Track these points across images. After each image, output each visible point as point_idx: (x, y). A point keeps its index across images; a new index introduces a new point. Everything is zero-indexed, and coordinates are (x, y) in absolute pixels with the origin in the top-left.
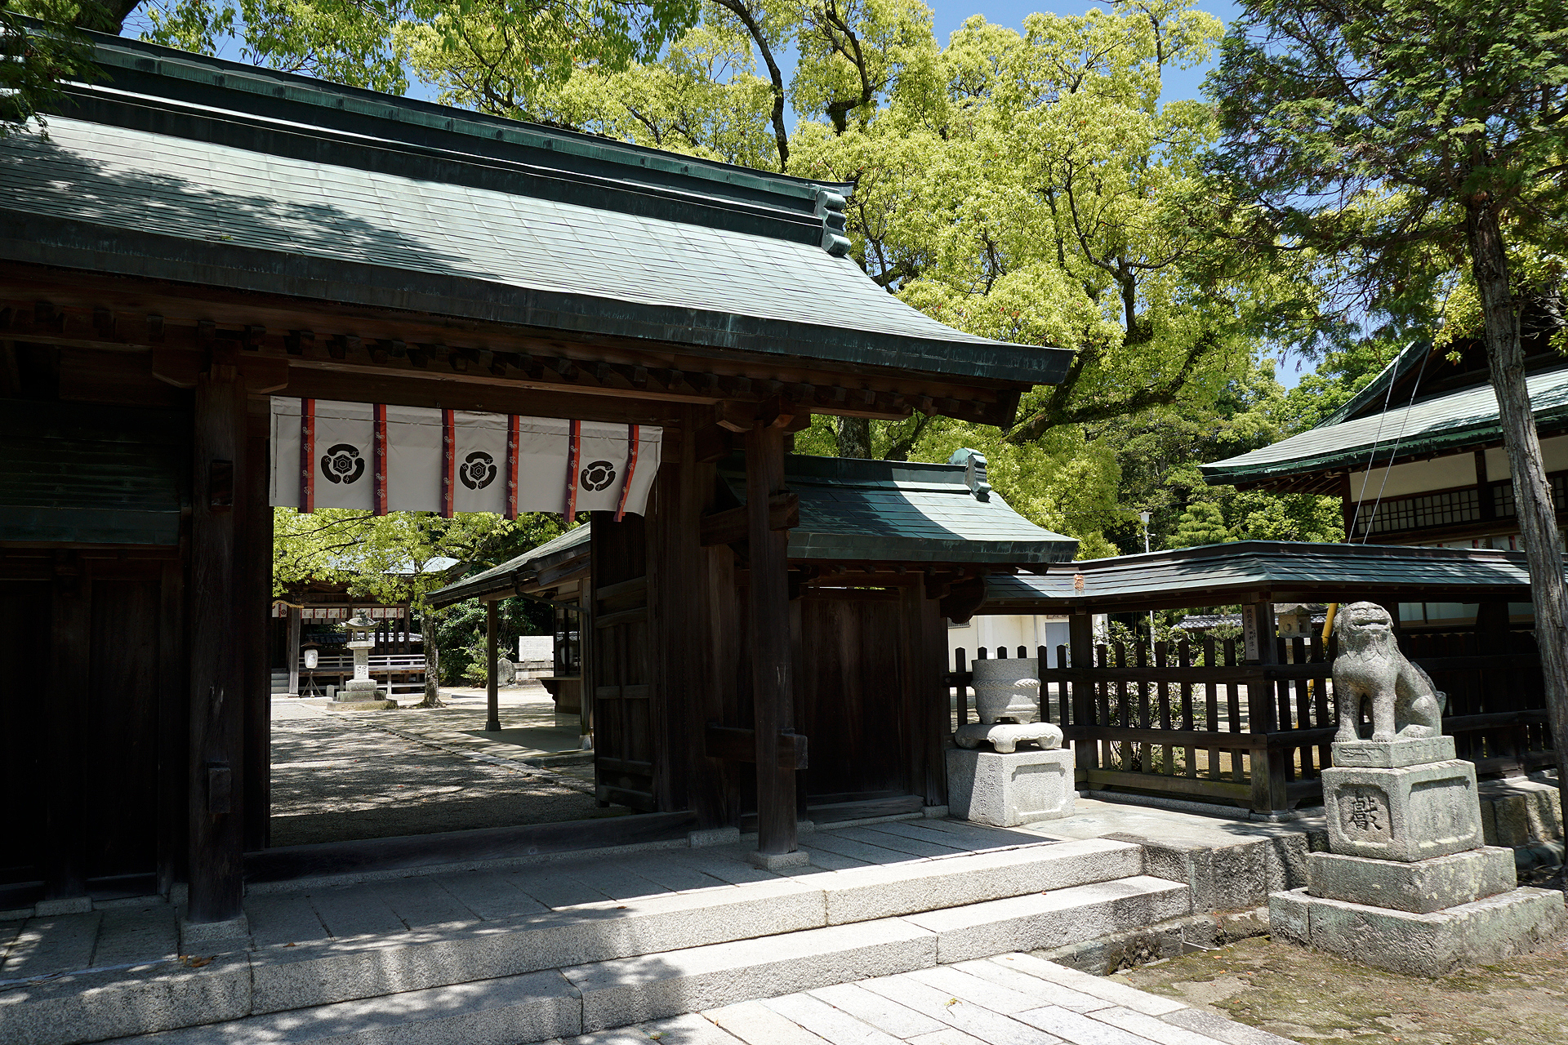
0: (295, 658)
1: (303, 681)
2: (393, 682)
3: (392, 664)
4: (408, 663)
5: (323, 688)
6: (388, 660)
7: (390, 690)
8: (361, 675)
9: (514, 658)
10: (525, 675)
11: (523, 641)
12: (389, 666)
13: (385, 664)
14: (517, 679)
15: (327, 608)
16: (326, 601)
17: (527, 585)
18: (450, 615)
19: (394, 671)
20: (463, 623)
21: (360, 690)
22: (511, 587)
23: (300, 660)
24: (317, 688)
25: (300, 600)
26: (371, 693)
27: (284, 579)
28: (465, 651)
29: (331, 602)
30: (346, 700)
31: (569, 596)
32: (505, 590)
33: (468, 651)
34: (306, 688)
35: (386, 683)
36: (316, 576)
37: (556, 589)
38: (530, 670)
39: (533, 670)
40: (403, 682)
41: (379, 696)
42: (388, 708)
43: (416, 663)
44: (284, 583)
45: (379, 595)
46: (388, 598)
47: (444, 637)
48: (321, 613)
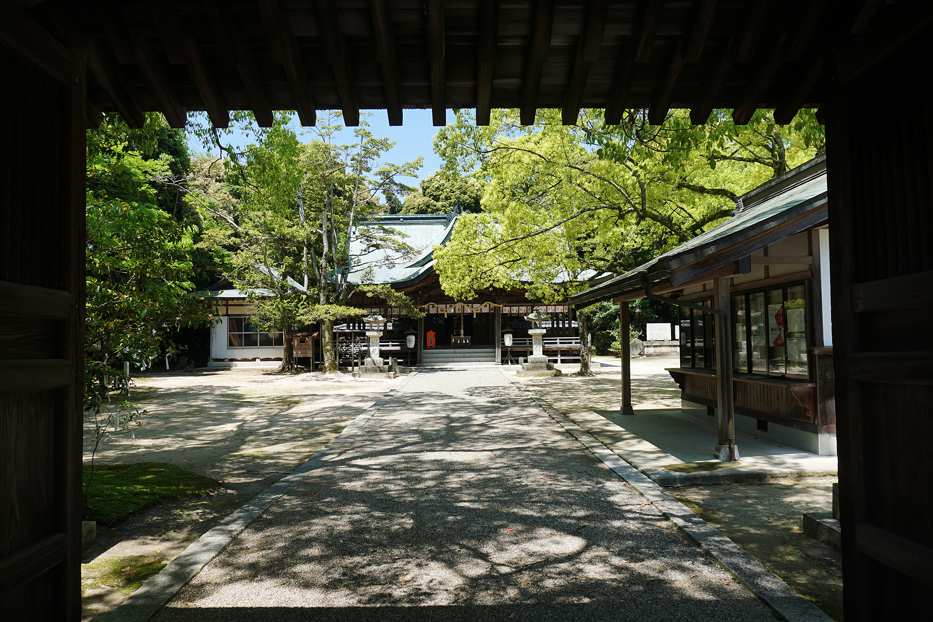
0: (499, 339)
1: (504, 354)
2: (562, 355)
3: (560, 343)
4: (571, 343)
5: (517, 358)
6: (558, 341)
7: (559, 361)
8: (538, 352)
9: (643, 338)
10: (651, 350)
11: (649, 326)
12: (559, 344)
13: (556, 343)
14: (645, 353)
15: (519, 306)
16: (518, 302)
17: (656, 287)
18: (600, 309)
19: (561, 348)
20: (609, 314)
21: (537, 362)
22: (641, 288)
23: (502, 341)
24: (512, 358)
25: (500, 301)
26: (544, 365)
27: (475, 287)
28: (610, 333)
29: (521, 302)
30: (528, 369)
31: (693, 297)
32: (635, 292)
33: (612, 333)
34: (506, 358)
35: (557, 356)
36: (496, 285)
37: (681, 291)
38: (654, 346)
39: (657, 346)
40: (568, 356)
41: (549, 368)
42: (556, 375)
43: (575, 343)
44: (475, 290)
45: (543, 297)
46: (549, 300)
47: (597, 324)
48: (515, 310)
